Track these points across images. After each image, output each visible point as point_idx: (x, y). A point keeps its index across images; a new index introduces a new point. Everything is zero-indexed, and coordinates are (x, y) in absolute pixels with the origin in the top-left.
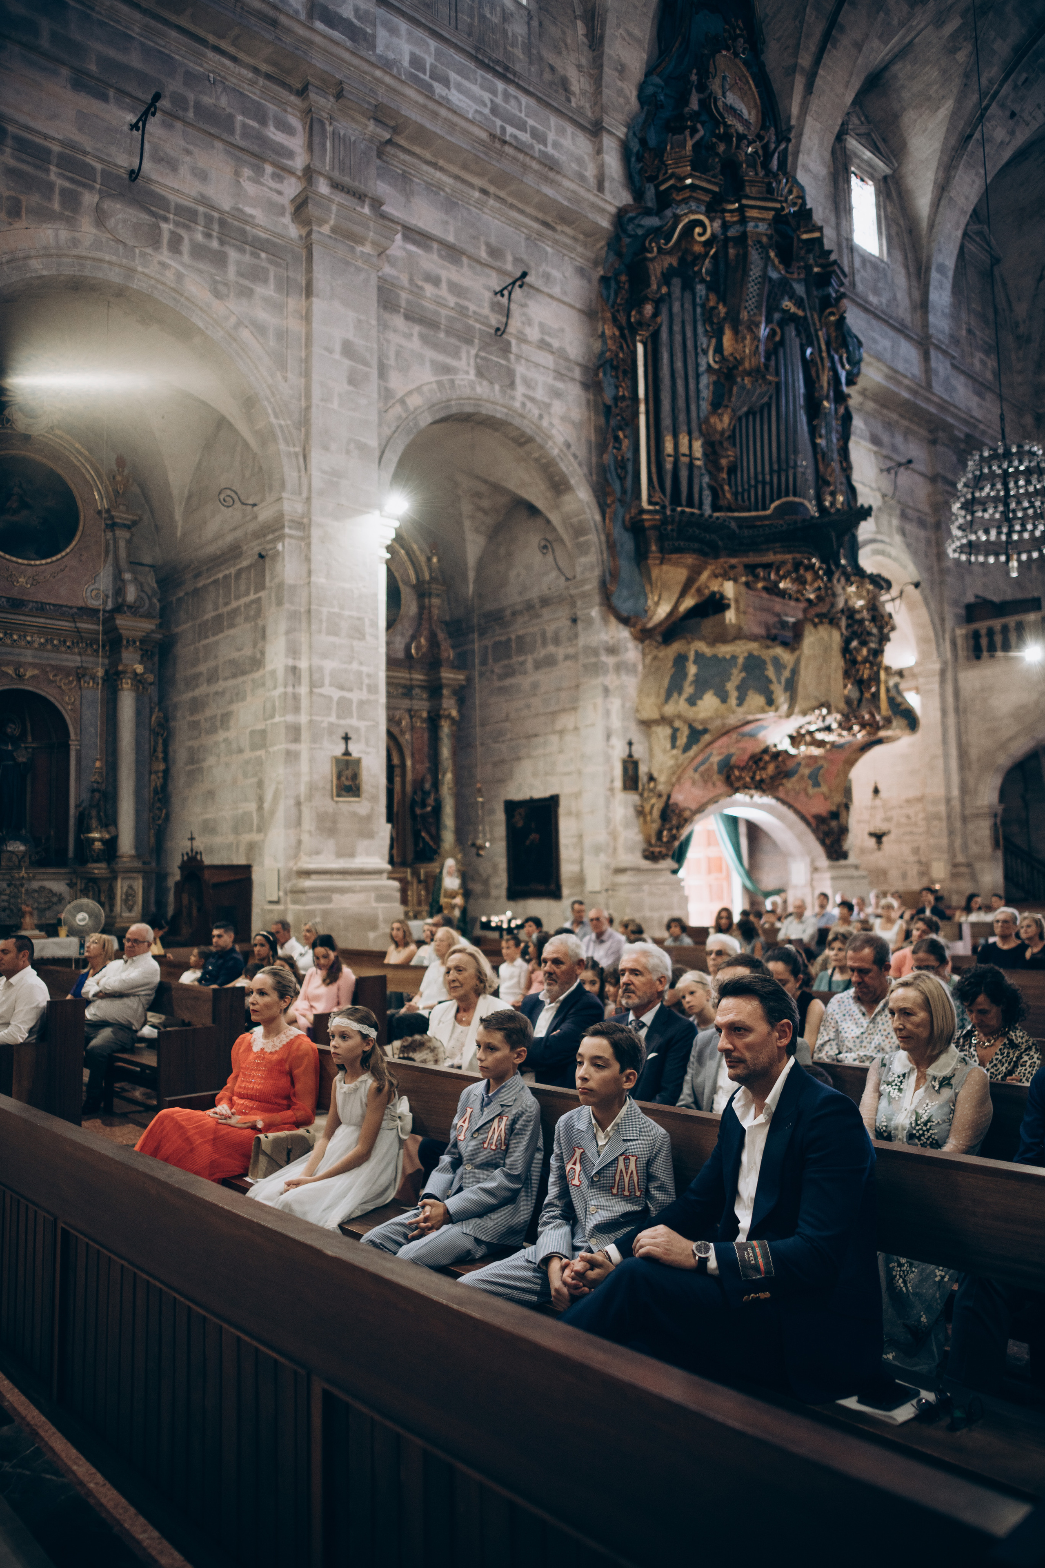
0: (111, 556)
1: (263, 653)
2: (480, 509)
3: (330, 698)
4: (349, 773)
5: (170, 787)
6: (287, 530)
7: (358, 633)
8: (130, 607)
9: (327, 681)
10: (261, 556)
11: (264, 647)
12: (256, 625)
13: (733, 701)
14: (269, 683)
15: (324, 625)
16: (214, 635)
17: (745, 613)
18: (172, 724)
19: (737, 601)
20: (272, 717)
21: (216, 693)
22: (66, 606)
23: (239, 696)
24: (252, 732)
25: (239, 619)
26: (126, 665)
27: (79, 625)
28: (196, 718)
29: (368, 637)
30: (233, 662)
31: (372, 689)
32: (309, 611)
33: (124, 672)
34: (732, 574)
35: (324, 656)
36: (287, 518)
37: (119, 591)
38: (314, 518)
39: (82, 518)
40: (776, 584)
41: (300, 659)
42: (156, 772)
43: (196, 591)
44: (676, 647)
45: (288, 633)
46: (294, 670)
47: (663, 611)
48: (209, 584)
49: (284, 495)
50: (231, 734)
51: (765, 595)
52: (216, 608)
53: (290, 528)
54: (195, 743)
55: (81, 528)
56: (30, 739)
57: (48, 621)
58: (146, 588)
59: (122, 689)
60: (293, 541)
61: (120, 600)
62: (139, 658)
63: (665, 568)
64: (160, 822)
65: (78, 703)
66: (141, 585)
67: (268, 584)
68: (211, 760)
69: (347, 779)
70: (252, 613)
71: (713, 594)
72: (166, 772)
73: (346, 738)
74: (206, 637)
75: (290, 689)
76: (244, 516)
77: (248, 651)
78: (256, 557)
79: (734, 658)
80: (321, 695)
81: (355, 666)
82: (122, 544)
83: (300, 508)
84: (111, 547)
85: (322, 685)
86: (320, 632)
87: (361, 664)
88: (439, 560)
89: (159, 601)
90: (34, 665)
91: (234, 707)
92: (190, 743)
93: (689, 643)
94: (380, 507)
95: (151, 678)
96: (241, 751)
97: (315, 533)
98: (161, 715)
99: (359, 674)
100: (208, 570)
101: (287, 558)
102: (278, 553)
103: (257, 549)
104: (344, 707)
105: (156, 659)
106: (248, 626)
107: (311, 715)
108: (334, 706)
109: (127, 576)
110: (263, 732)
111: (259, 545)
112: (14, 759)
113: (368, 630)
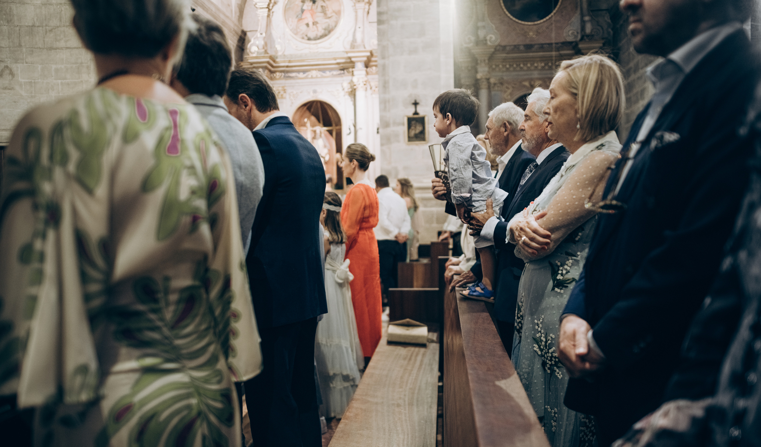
0: (578, 8)
8: (589, 36)
22: (554, 43)
27: (562, 52)
37: (583, 28)
57: (545, 53)
61: (583, 33)
66: (596, 21)
82: (584, 0)
90: (539, 79)
109: (588, 18)
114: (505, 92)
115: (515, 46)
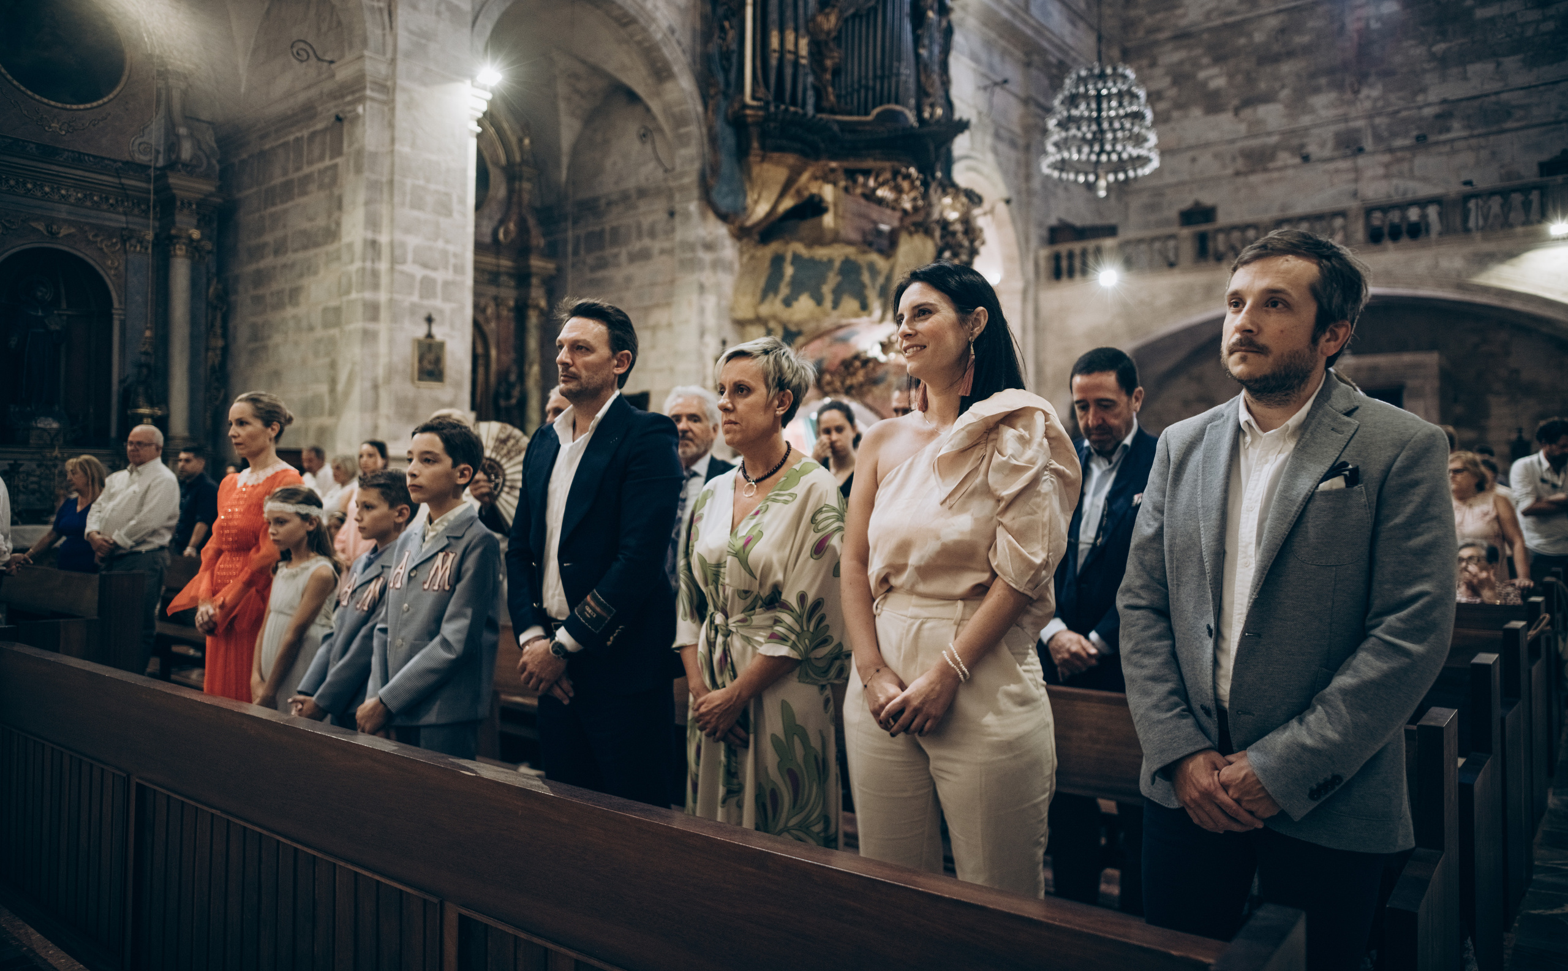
0: (162, 106)
1: (338, 224)
2: (577, 91)
3: (412, 277)
4: (431, 356)
5: (231, 367)
6: (368, 92)
7: (444, 208)
8: (185, 165)
9: (410, 257)
10: (339, 119)
11: (339, 218)
12: (331, 194)
13: (828, 303)
14: (345, 257)
15: (408, 198)
16: (283, 202)
17: (843, 217)
18: (233, 298)
19: (835, 205)
20: (348, 292)
21: (284, 266)
22: (109, 159)
23: (310, 269)
24: (325, 310)
25: (313, 187)
26: (180, 230)
27: (124, 181)
28: (260, 292)
29: (456, 215)
30: (304, 233)
31: (459, 269)
32: (391, 182)
33: (177, 237)
34: (831, 177)
35: (407, 231)
36: (368, 78)
38: (399, 81)
39: (128, 61)
40: (874, 190)
41: (380, 232)
42: (214, 349)
43: (262, 154)
44: (774, 247)
45: (367, 203)
46: (374, 244)
47: (761, 210)
48: (277, 147)
49: (366, 53)
50: (301, 310)
51: (863, 201)
52: (285, 172)
53: (372, 90)
54: (259, 320)
55: (126, 72)
56: (64, 305)
57: (87, 174)
58: (204, 146)
59: (175, 255)
60: (376, 105)
61: (173, 157)
62: (194, 222)
63: (766, 166)
64: (217, 403)
65: (122, 268)
66: (199, 142)
67: (346, 149)
68: (277, 338)
69: (430, 363)
70: (327, 180)
71: (812, 197)
72: (225, 350)
73: (429, 320)
74: (274, 204)
75: (368, 264)
76: (319, 74)
77: (321, 222)
78: (333, 119)
79: (831, 261)
80: (402, 273)
81: (440, 244)
82: (175, 94)
83: (383, 69)
85: (404, 262)
86: (403, 204)
87: (447, 242)
88: (532, 142)
89: (219, 162)
91: (305, 282)
92: (252, 319)
93: (787, 243)
94: (471, 76)
95: (208, 245)
96: (311, 329)
97: (400, 98)
98: (220, 287)
99: (445, 253)
100: (277, 130)
101: (368, 123)
102: (357, 117)
103: (334, 111)
104: (428, 287)
105: (215, 225)
106: (322, 194)
107: (391, 292)
108: (417, 285)
110: (337, 310)
111: (336, 106)
112: (45, 327)
113: (456, 207)
115: (16, 140)
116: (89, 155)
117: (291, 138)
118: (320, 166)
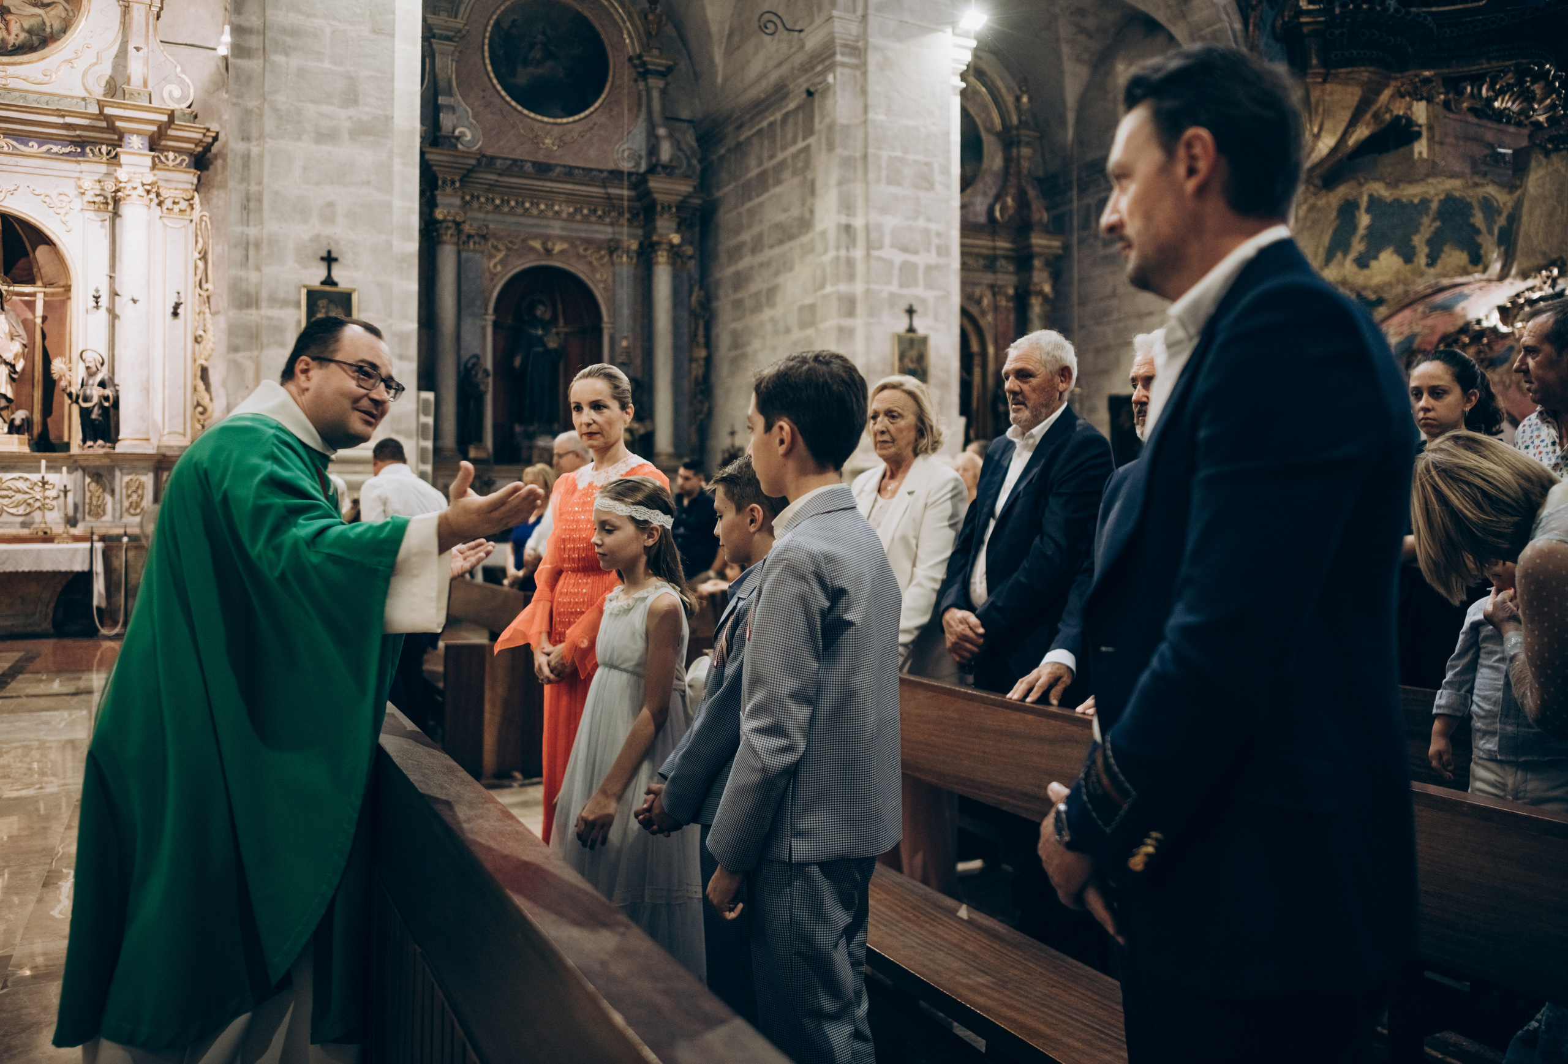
0: (644, 109)
1: (812, 212)
2: (1083, 30)
3: (890, 263)
4: (914, 353)
5: (713, 378)
6: (839, 58)
7: (925, 181)
8: (664, 167)
9: (887, 241)
10: (810, 94)
11: (813, 204)
12: (805, 178)
13: (1422, 260)
14: (819, 247)
15: (884, 173)
16: (758, 195)
17: (1441, 143)
18: (715, 304)
19: (1430, 128)
20: (822, 286)
21: (761, 265)
22: (595, 170)
23: (786, 265)
24: (802, 308)
25: (786, 174)
26: (661, 235)
27: (611, 191)
28: (739, 295)
29: (938, 187)
30: (779, 226)
31: (943, 251)
32: (865, 156)
33: (658, 243)
34: (1424, 91)
35: (884, 210)
36: (838, 41)
37: (653, 150)
38: (871, 40)
39: (611, 66)
40: (1490, 101)
41: (854, 215)
42: (696, 360)
43: (739, 146)
44: (1342, 191)
45: (840, 183)
46: (848, 228)
47: (1325, 144)
48: (753, 136)
49: (835, 13)
50: (778, 311)
51: (1472, 119)
52: (760, 164)
53: (843, 54)
54: (737, 325)
55: (610, 79)
56: (561, 322)
57: (576, 187)
58: (684, 147)
59: (657, 263)
60: (847, 71)
61: (654, 160)
62: (674, 226)
63: (1328, 87)
64: (701, 417)
65: (610, 281)
66: (678, 142)
67: (817, 126)
68: (756, 344)
69: (912, 361)
70: (800, 164)
71: (1398, 118)
72: (709, 361)
73: (910, 312)
74: (750, 199)
75: (843, 253)
76: (790, 47)
77: (795, 212)
78: (804, 95)
79: (1425, 202)
80: (880, 259)
81: (921, 223)
82: (656, 94)
83: (854, 29)
84: (644, 99)
85: (881, 247)
86: (878, 181)
87: (929, 220)
88: (1030, 100)
89: (700, 162)
90: (563, 239)
91: (781, 280)
92: (734, 325)
93: (1361, 185)
94: (953, 24)
95: (689, 250)
96: (788, 331)
97: (873, 58)
98: (702, 293)
99: (926, 232)
100: (751, 119)
101: (839, 92)
102: (828, 87)
103: (805, 86)
104: (908, 273)
105: (697, 229)
106: (796, 180)
107: (868, 283)
108: (896, 272)
109: (662, 131)
110: (812, 307)
111: (808, 80)
112: (544, 345)
113: (938, 177)
114: (491, 257)
115: (515, 161)
116: (578, 168)
117: (765, 124)
118: (793, 150)
